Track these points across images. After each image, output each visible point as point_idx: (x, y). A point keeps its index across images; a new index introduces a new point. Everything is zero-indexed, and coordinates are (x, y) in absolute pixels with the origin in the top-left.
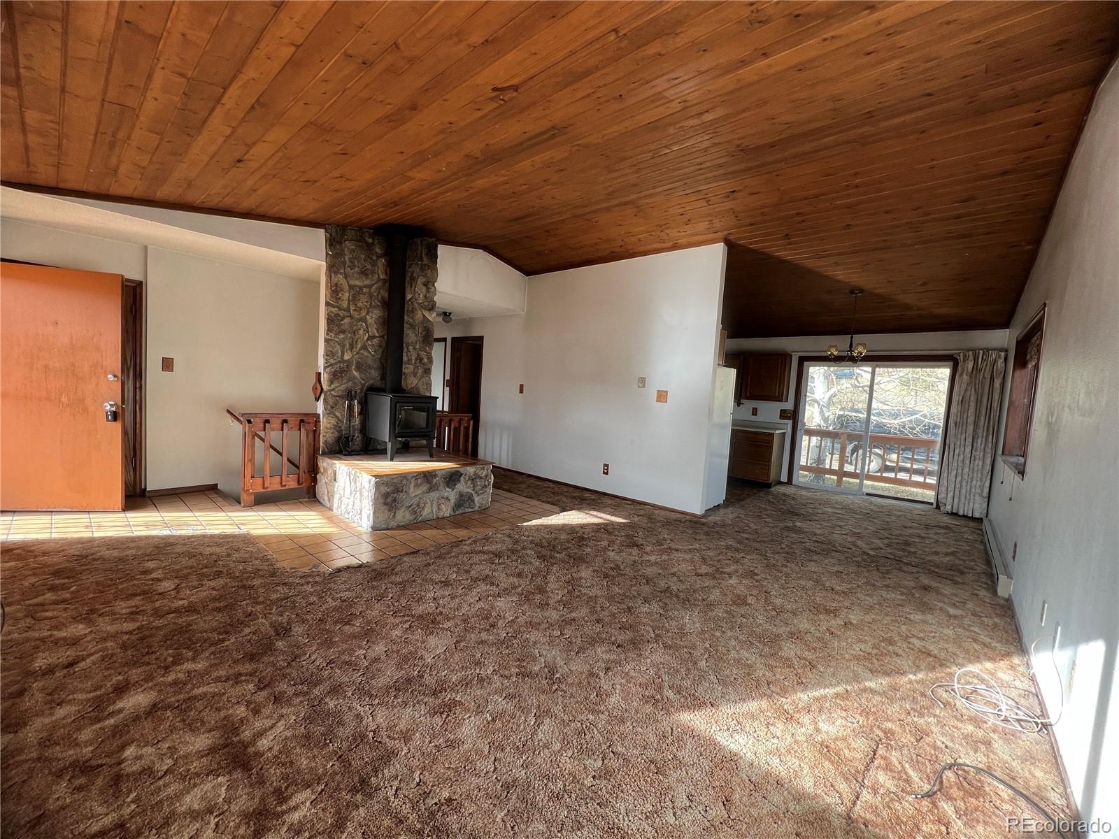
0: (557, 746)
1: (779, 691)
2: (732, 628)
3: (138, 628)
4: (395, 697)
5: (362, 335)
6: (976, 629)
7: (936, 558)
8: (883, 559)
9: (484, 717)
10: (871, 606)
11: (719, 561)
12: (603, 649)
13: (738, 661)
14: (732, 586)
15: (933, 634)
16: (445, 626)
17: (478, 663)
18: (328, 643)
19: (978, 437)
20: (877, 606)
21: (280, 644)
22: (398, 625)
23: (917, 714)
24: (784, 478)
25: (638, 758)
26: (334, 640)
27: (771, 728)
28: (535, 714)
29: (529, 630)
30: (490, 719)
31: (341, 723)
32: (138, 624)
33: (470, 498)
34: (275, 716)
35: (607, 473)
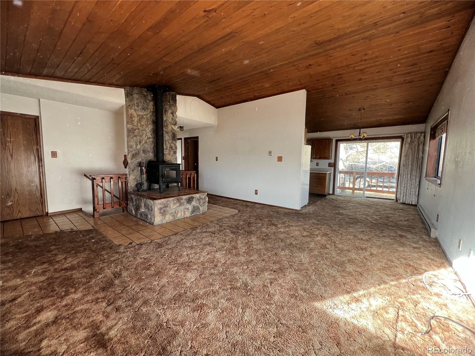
0: (254, 323)
1: (350, 288)
2: (323, 260)
3: (47, 279)
4: (174, 304)
5: (144, 138)
6: (426, 253)
7: (401, 223)
8: (379, 224)
9: (218, 310)
10: (380, 246)
11: (311, 230)
12: (268, 273)
13: (329, 274)
14: (319, 240)
15: (409, 256)
16: (194, 268)
17: (211, 284)
18: (140, 280)
19: (413, 171)
20: (382, 245)
21: (117, 282)
22: (172, 268)
23: (412, 294)
24: (331, 192)
25: (293, 325)
26: (142, 278)
27: (350, 305)
28: (242, 307)
29: (233, 267)
30: (221, 311)
31: (150, 319)
32: (46, 277)
33: (198, 208)
34: (117, 318)
35: (257, 194)
